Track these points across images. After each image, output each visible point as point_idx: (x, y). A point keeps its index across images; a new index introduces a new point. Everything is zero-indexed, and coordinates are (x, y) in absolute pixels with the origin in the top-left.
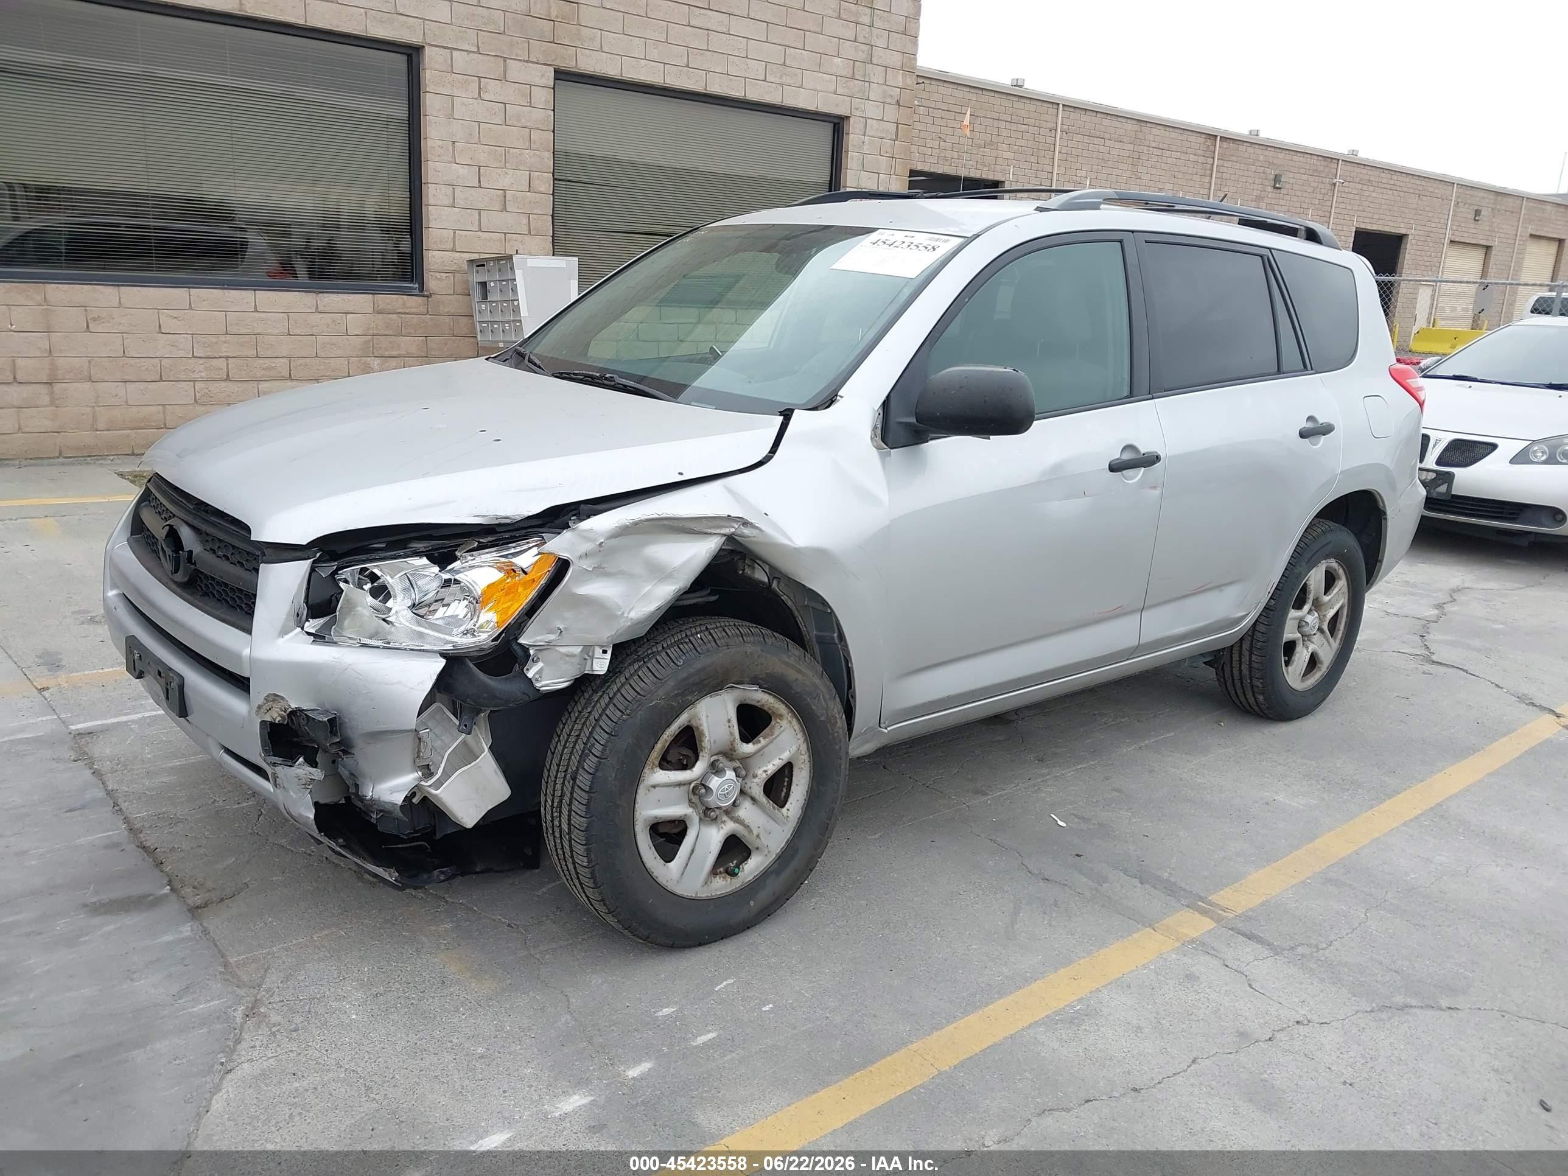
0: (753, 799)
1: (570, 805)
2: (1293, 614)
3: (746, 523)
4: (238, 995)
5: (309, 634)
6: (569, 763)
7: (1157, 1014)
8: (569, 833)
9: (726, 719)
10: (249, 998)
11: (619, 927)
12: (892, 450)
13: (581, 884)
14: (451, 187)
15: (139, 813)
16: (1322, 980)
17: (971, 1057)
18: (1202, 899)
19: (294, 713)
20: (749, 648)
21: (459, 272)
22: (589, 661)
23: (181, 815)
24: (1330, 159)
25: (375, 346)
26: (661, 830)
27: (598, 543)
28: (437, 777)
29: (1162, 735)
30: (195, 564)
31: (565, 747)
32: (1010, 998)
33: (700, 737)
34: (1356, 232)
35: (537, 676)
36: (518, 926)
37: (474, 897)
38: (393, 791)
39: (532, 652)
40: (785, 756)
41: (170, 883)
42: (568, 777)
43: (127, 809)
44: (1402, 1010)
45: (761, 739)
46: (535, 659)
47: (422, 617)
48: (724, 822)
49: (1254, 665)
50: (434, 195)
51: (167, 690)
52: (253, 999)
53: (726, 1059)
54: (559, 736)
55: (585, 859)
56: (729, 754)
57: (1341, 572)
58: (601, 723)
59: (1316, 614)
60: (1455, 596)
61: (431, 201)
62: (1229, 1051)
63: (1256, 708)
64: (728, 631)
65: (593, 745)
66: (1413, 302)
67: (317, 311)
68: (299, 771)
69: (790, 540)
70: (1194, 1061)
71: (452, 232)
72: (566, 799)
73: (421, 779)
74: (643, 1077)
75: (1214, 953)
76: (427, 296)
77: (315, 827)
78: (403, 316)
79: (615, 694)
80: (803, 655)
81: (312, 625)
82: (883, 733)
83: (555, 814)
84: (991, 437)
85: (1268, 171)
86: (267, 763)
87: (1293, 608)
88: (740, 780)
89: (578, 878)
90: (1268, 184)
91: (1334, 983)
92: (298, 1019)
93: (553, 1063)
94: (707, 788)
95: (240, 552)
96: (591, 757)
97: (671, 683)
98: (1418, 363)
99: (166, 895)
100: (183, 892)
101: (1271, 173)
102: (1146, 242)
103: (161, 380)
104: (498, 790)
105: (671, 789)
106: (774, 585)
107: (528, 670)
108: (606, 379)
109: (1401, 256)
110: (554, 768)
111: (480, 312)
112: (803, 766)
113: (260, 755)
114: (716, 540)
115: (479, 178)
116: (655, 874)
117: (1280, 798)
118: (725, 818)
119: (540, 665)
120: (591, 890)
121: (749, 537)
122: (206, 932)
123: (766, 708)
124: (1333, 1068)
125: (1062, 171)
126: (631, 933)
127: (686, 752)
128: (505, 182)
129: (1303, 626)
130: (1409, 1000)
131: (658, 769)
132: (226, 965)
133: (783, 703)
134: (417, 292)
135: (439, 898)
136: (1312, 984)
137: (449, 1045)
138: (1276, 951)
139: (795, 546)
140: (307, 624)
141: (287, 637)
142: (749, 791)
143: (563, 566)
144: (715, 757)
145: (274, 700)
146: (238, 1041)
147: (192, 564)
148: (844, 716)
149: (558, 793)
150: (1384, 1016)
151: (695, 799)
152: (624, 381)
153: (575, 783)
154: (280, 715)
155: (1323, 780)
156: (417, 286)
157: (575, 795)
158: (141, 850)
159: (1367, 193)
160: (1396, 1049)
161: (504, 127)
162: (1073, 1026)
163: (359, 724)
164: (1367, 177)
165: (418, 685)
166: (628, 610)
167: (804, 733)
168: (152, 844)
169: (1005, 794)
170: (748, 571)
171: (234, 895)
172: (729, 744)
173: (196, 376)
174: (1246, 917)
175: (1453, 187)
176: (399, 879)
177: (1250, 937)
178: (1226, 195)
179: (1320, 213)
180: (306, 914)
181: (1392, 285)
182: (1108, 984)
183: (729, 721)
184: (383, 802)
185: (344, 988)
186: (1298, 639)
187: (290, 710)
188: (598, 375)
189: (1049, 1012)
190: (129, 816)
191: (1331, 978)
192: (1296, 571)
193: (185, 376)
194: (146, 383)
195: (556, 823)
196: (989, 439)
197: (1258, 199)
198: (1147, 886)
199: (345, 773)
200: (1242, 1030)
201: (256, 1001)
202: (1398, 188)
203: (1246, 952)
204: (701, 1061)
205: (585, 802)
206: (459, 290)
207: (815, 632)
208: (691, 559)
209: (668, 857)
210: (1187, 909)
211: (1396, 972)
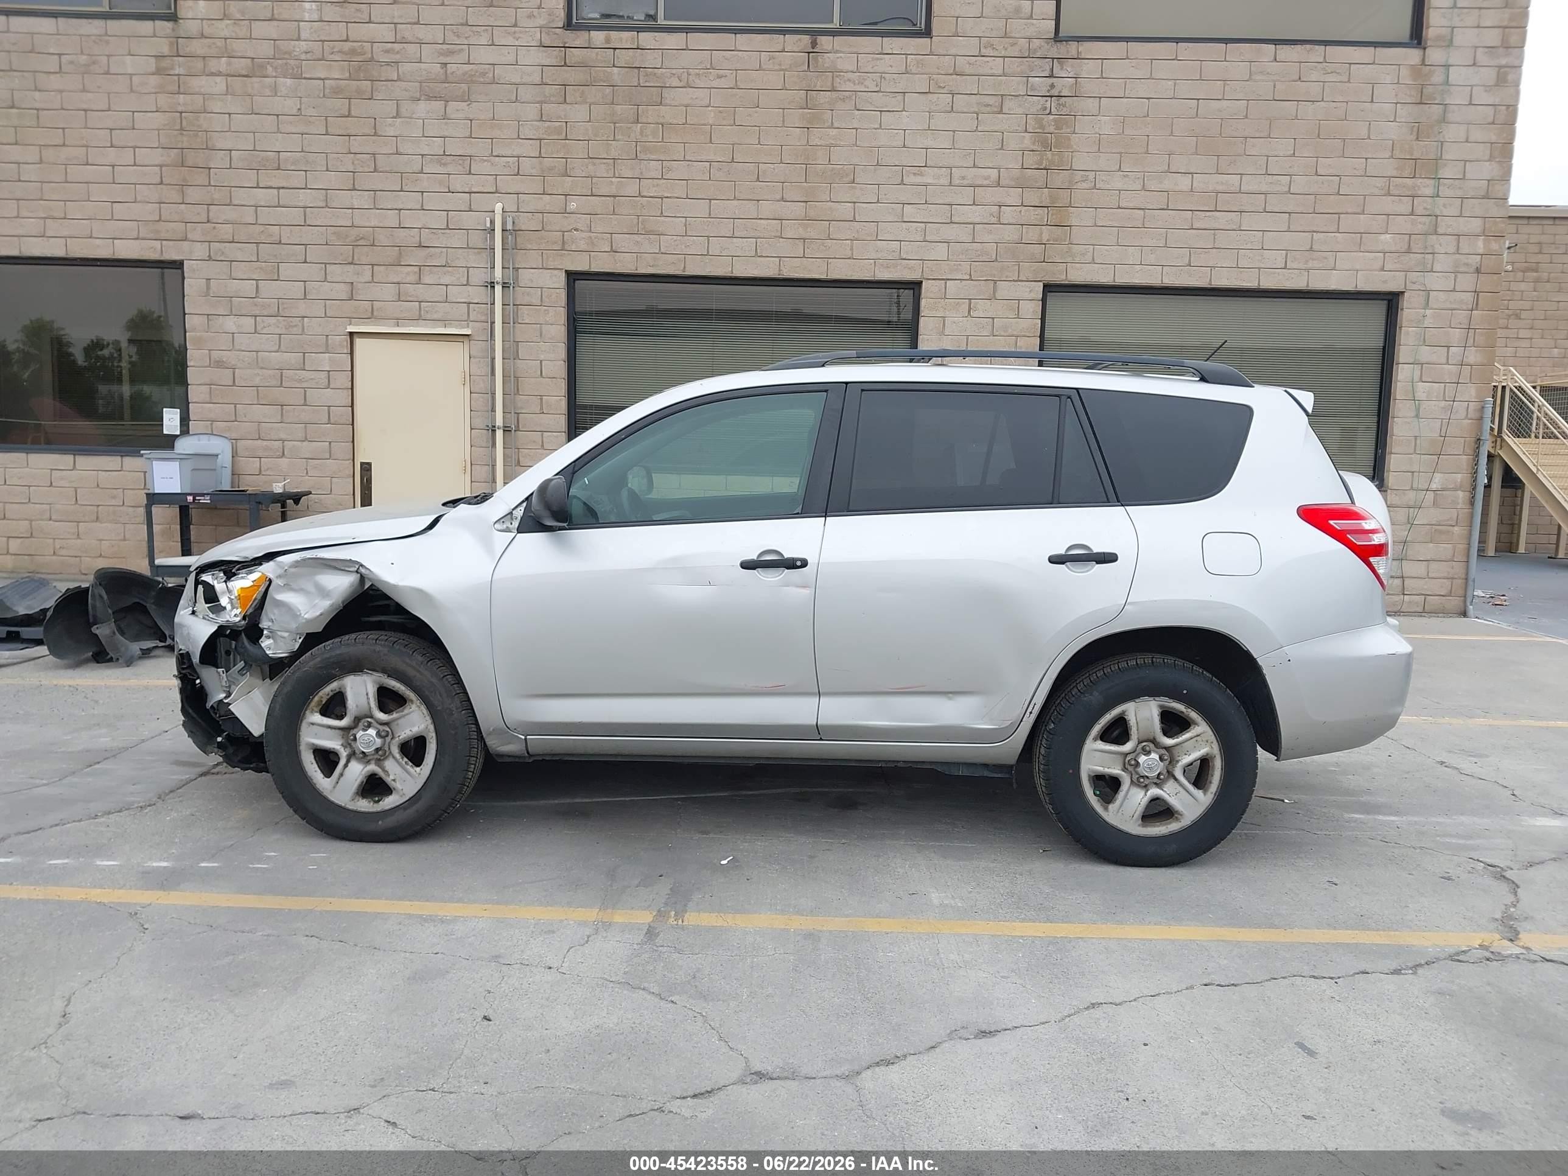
0: (392, 754)
3: (361, 565)
12: (519, 534)
20: (378, 648)
22: (294, 643)
27: (286, 571)
28: (230, 698)
33: (346, 700)
35: (268, 647)
39: (264, 632)
40: (415, 730)
45: (395, 713)
48: (370, 763)
56: (373, 718)
57: (1195, 716)
59: (1155, 756)
73: (224, 698)
87: (1099, 739)
107: (262, 642)
112: (432, 741)
114: (355, 576)
119: (271, 641)
121: (367, 575)
123: (400, 693)
129: (1133, 765)
131: (317, 714)
133: (413, 692)
139: (396, 584)
143: (269, 584)
166: (304, 612)
167: (431, 717)
174: (681, 927)
177: (651, 934)
183: (367, 694)
186: (1120, 776)
198: (666, 896)
209: (326, 773)
210: (654, 911)
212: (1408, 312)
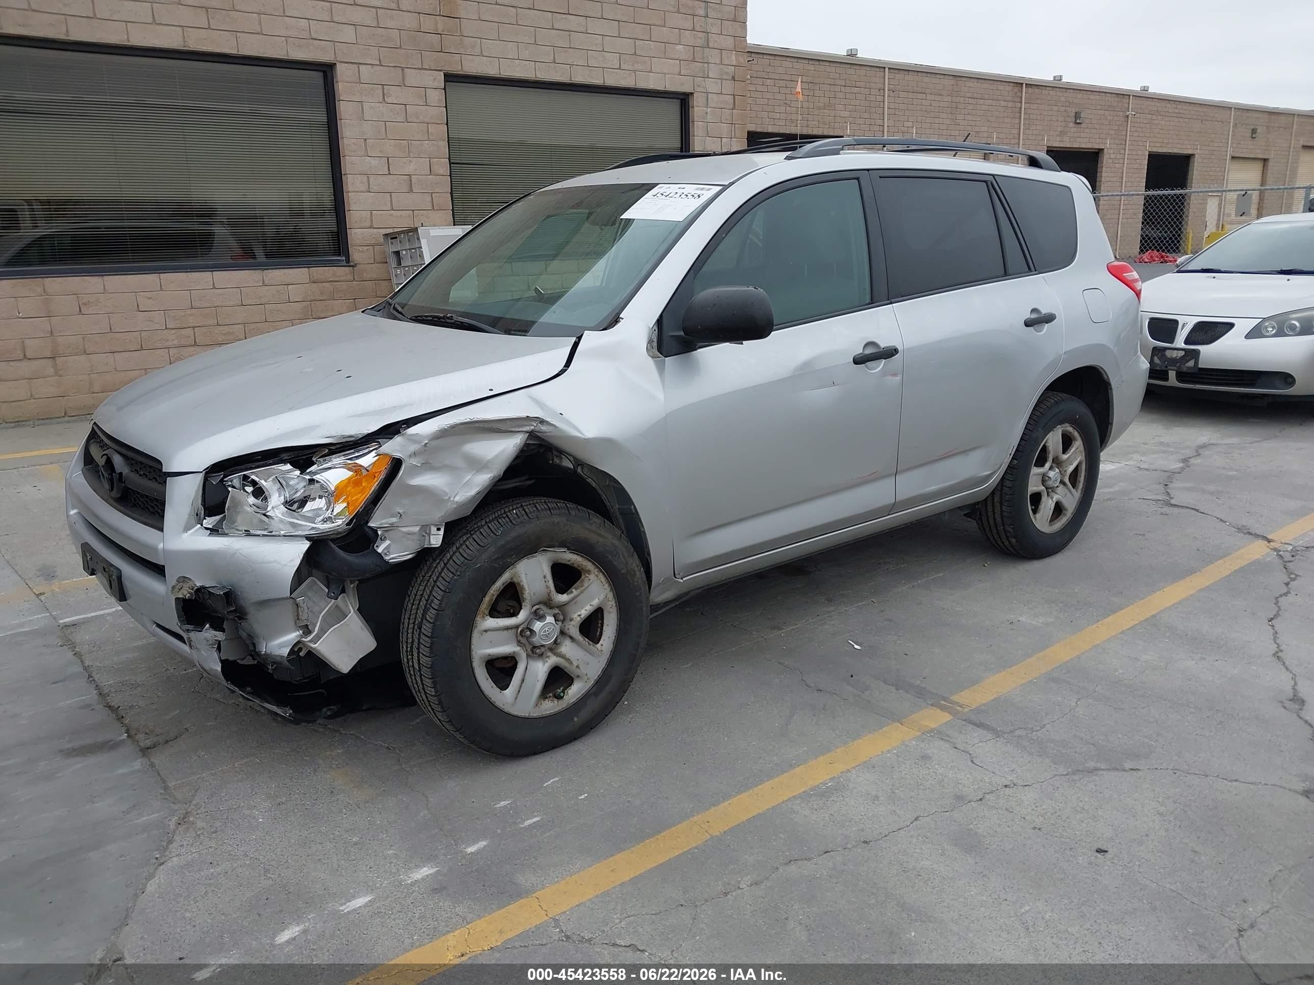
0: (571, 638)
1: (418, 649)
2: (1035, 470)
3: (542, 421)
4: (172, 809)
5: (207, 529)
6: (416, 616)
7: (893, 786)
8: (420, 671)
9: (542, 576)
10: (181, 811)
11: (466, 742)
12: (666, 359)
13: (433, 709)
14: (366, 176)
15: (107, 681)
16: (1031, 754)
17: (738, 825)
18: (945, 699)
19: (200, 590)
20: (556, 519)
21: (377, 245)
22: (427, 538)
23: (140, 681)
24: (1122, 95)
25: (313, 309)
26: (498, 665)
27: (423, 444)
28: (316, 632)
29: (933, 575)
30: (124, 483)
31: (413, 604)
32: (776, 779)
33: (522, 590)
34: (1149, 155)
35: (386, 551)
36: (394, 748)
37: (363, 729)
38: (281, 646)
39: (379, 533)
40: (596, 602)
41: (127, 731)
42: (416, 626)
43: (99, 679)
44: (1092, 773)
45: (573, 590)
46: (383, 538)
47: (294, 511)
48: (548, 657)
49: (1005, 514)
50: (352, 183)
51: (110, 581)
52: (185, 812)
53: (545, 836)
54: (409, 596)
55: (433, 690)
56: (548, 603)
57: (1076, 434)
58: (438, 584)
59: (1057, 470)
60: (1201, 451)
61: (350, 189)
62: (946, 810)
63: (1011, 549)
64: (538, 506)
65: (432, 601)
66: (1203, 211)
67: (264, 285)
68: (206, 634)
69: (581, 433)
70: (916, 819)
71: (369, 212)
72: (416, 644)
73: (302, 637)
74: (478, 852)
75: (947, 738)
76: (353, 266)
77: (222, 677)
78: (334, 283)
79: (448, 560)
80: (603, 523)
81: (209, 522)
82: (680, 582)
83: (409, 657)
84: (744, 342)
85: (1069, 109)
86: (183, 630)
87: (1035, 465)
88: (560, 623)
89: (430, 706)
90: (1070, 121)
91: (1040, 756)
92: (218, 824)
93: (410, 845)
94: (532, 631)
95: (154, 470)
96: (432, 611)
97: (492, 549)
98: (1176, 261)
99: (124, 740)
100: (137, 737)
101: (1072, 111)
102: (880, 177)
103: (142, 349)
104: (366, 643)
105: (501, 632)
106: (579, 470)
107: (377, 546)
108: (448, 318)
109: (1190, 173)
110: (406, 621)
111: (396, 276)
112: (611, 610)
113: (178, 625)
114: (521, 437)
115: (389, 167)
116: (493, 699)
117: (1023, 619)
118: (549, 654)
119: (388, 542)
120: (440, 714)
121: (546, 432)
122: (152, 765)
123: (575, 566)
124: (1027, 818)
125: (892, 123)
126: (476, 746)
127: (512, 603)
128: (410, 168)
129: (1046, 481)
130: (1099, 765)
131: (488, 617)
132: (166, 788)
133: (589, 561)
134: (344, 263)
135: (336, 731)
136: (1023, 757)
137: (332, 836)
138: (997, 734)
139: (586, 437)
140: (205, 521)
141: (190, 532)
142: (567, 632)
143: (396, 464)
144: (537, 607)
145: (183, 581)
146: (170, 842)
147: (122, 482)
148: (642, 569)
149: (410, 640)
150: (1076, 777)
151: (523, 640)
152: (461, 319)
153: (420, 631)
154: (189, 593)
155: (1062, 603)
156: (344, 258)
157: (421, 641)
158: (107, 709)
159: (1156, 122)
160: (1081, 801)
161: (406, 123)
162: (823, 798)
163: (250, 595)
164: (1156, 109)
165: (290, 562)
166: (454, 496)
167: (610, 584)
168: (117, 704)
169: (797, 628)
170: (557, 461)
171: (177, 737)
172: (547, 595)
173: (169, 344)
174: (978, 711)
175: (1231, 111)
176: (293, 715)
177: (980, 725)
178: (969, 134)
179: (1117, 141)
180: (230, 748)
181: (1183, 197)
182: (856, 766)
183: (545, 577)
184: (275, 655)
185: (255, 800)
186: (1043, 491)
187: (196, 588)
188: (442, 315)
189: (806, 789)
190: (100, 684)
191: (1039, 752)
192: (1034, 436)
193: (160, 345)
194: (130, 353)
195: (411, 663)
196: (742, 344)
197: (1062, 133)
198: (901, 691)
199: (244, 635)
200: (958, 794)
201: (186, 813)
202: (1182, 115)
203: (974, 739)
204: (525, 838)
205: (428, 645)
206: (378, 259)
207: (617, 506)
208: (503, 451)
209: (503, 686)
210: (930, 707)
211: (1093, 744)
212: (697, 110)
